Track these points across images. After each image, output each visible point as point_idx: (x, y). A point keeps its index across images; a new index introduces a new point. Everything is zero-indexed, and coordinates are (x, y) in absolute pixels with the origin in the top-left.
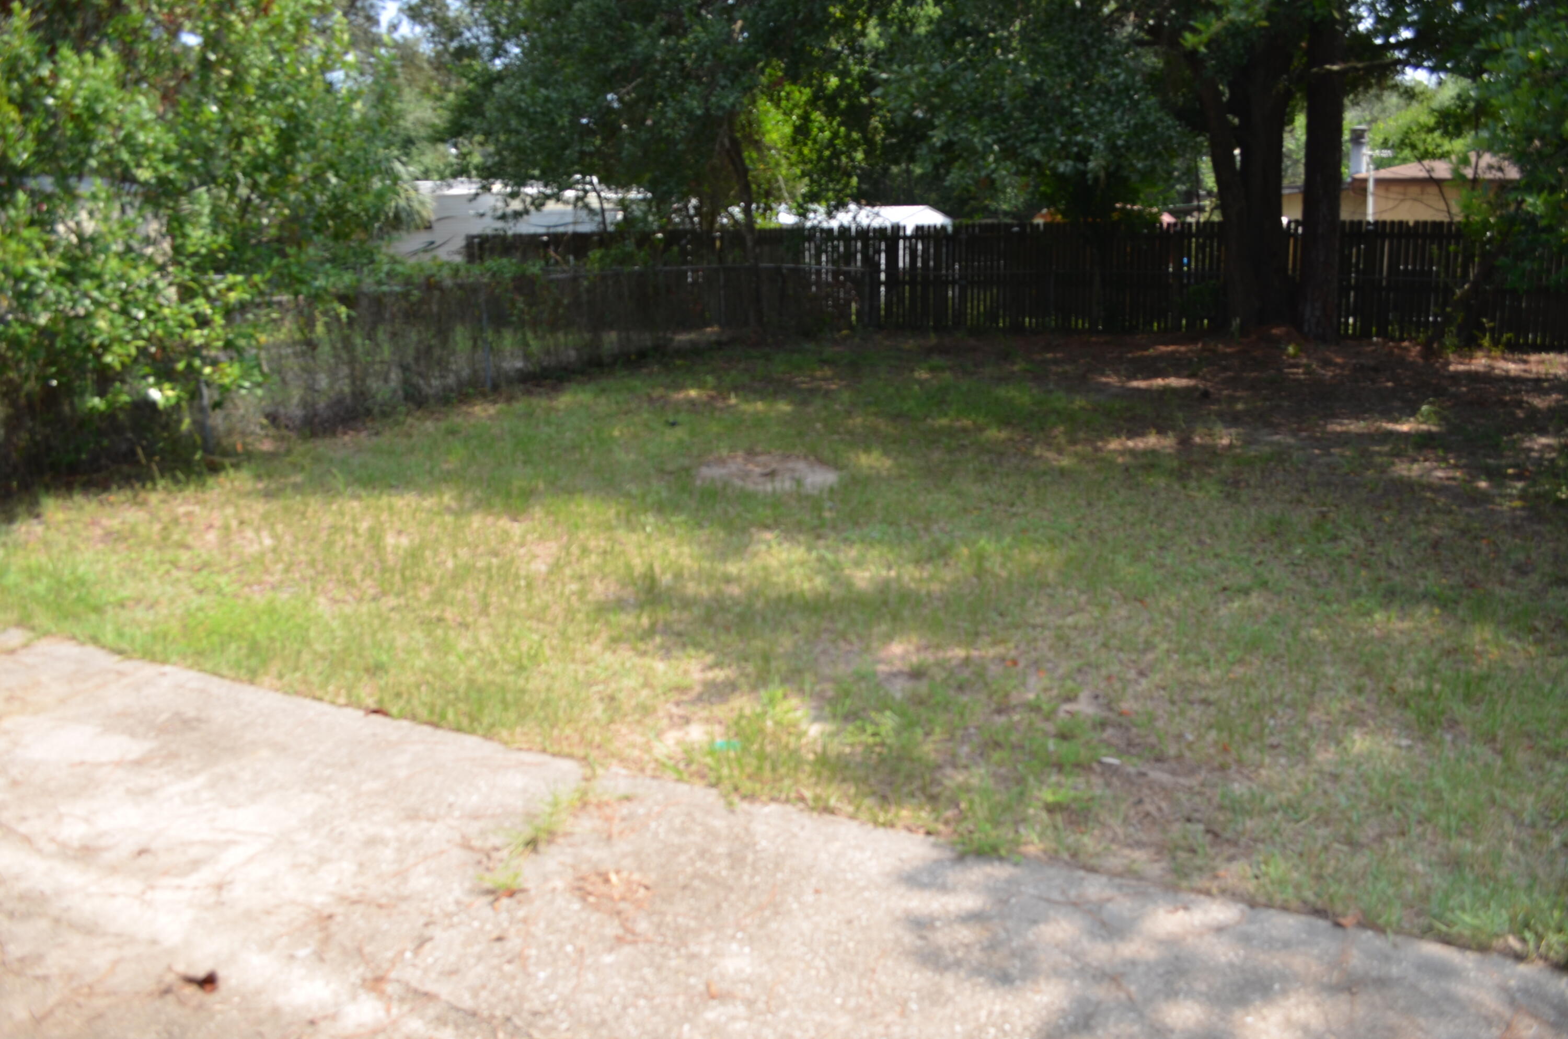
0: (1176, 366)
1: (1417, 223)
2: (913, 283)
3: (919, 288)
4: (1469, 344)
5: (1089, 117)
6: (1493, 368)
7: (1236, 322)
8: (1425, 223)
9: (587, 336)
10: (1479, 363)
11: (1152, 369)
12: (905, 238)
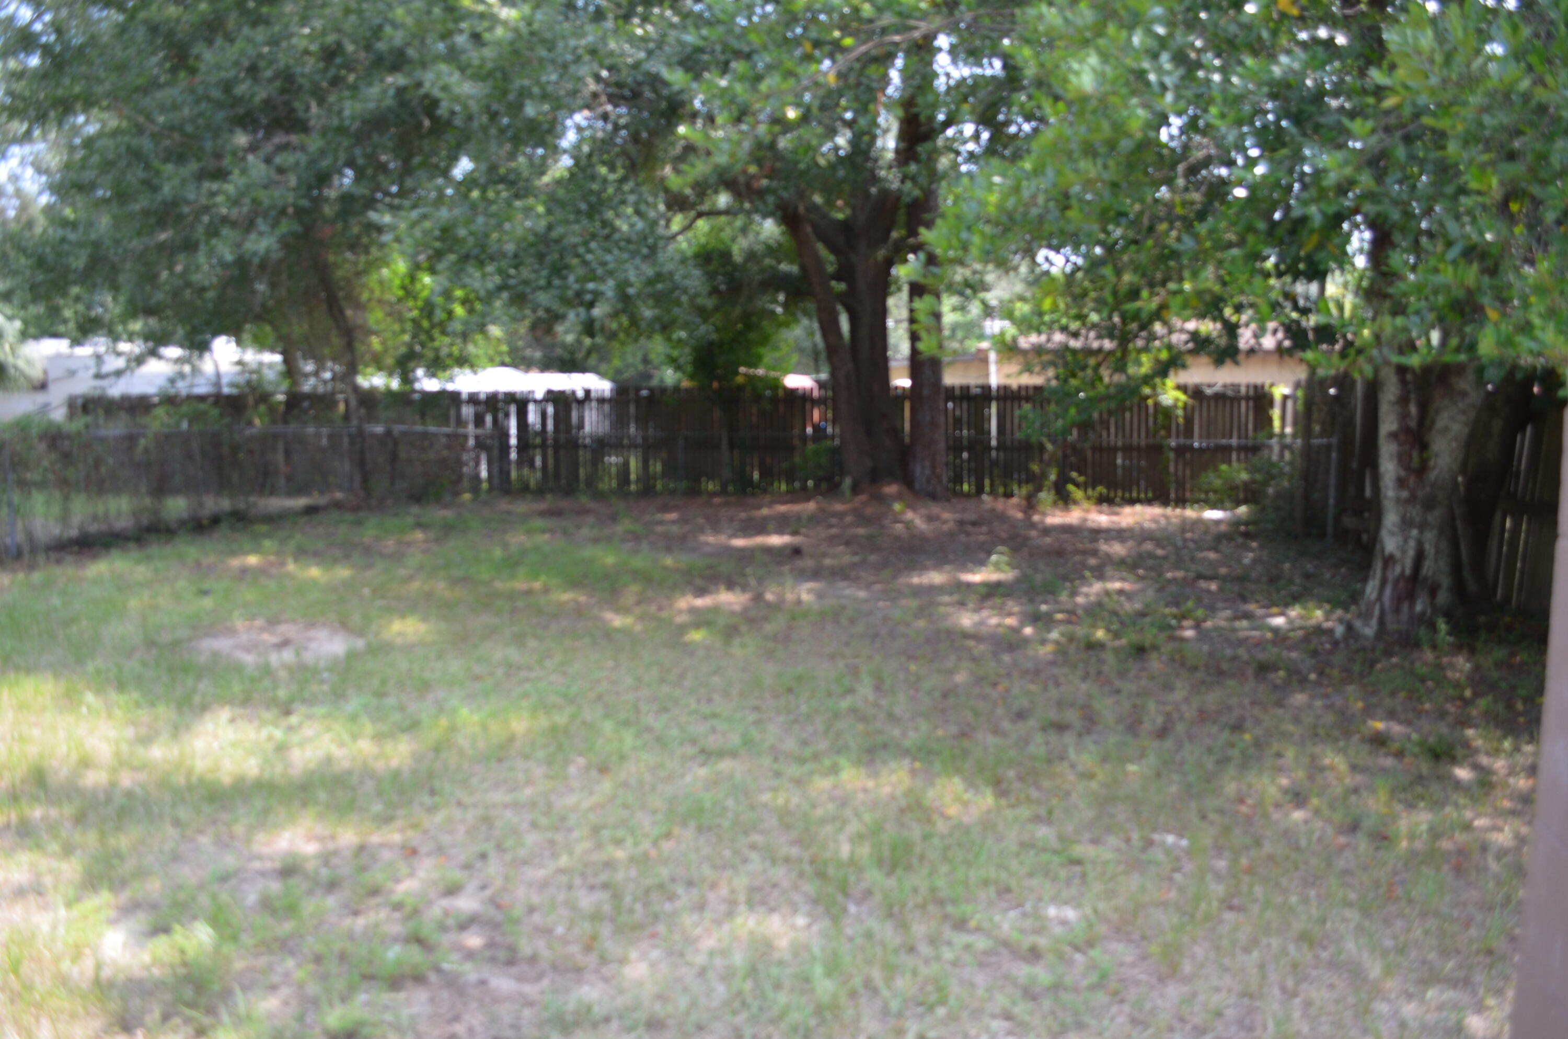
0: (783, 525)
1: (1020, 388)
2: (543, 446)
3: (550, 452)
4: (1064, 500)
5: (604, 264)
6: (1085, 520)
7: (848, 481)
8: (1027, 388)
9: (148, 501)
10: (1074, 516)
11: (761, 528)
12: (535, 401)
